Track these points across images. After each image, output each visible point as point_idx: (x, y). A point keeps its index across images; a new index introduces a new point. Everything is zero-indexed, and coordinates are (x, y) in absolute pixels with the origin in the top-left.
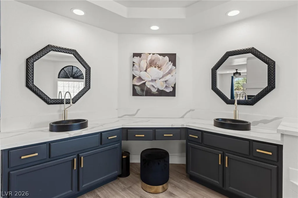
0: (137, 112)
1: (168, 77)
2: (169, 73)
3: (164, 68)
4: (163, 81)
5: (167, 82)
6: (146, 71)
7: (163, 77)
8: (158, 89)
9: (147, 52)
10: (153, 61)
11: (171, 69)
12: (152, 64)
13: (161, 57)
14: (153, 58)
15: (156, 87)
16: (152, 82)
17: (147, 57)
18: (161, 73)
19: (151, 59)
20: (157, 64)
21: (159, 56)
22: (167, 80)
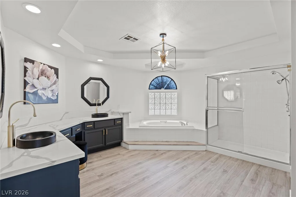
0: (30, 120)
1: (54, 87)
2: (55, 83)
3: (51, 78)
4: (51, 90)
5: (53, 91)
6: (38, 79)
7: (51, 86)
8: (47, 97)
9: (39, 61)
10: (44, 70)
11: (56, 80)
12: (43, 73)
13: (49, 69)
14: (44, 68)
15: (46, 95)
16: (43, 90)
17: (39, 66)
18: (49, 83)
19: (42, 69)
20: (47, 74)
21: (48, 68)
22: (53, 90)
